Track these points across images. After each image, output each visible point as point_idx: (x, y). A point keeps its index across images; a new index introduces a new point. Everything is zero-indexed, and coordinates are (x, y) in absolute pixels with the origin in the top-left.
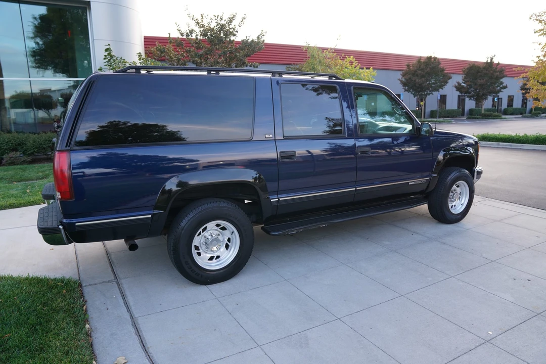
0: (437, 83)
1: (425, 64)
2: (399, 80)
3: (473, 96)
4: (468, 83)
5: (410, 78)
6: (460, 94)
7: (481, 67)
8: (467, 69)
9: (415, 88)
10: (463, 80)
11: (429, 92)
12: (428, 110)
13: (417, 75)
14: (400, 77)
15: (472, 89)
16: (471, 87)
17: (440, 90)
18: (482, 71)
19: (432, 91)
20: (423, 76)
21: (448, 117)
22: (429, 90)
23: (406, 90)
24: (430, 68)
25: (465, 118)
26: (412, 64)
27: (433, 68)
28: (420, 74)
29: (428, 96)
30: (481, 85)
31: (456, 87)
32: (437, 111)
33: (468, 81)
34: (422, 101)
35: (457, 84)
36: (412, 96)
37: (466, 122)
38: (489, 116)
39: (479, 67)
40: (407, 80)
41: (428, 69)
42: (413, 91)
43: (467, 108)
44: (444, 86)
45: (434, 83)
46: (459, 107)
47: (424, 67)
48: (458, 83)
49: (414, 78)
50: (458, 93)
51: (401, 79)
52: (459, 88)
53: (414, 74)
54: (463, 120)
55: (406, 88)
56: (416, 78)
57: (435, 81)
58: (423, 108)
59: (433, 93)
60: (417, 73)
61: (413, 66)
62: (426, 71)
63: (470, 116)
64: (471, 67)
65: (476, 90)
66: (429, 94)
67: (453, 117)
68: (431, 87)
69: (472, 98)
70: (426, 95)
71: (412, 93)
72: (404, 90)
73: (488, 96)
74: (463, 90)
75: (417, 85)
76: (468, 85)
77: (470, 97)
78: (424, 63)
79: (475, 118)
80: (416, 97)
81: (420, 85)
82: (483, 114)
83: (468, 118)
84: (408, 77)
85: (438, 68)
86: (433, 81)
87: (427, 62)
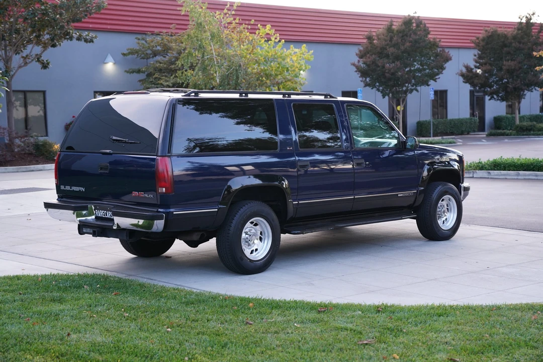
0: (425, 70)
1: (401, 35)
2: (354, 64)
3: (496, 92)
4: (484, 68)
5: (374, 62)
6: (472, 89)
7: (509, 35)
8: (483, 40)
9: (383, 80)
10: (476, 62)
11: (410, 87)
12: (412, 121)
13: (387, 56)
14: (356, 59)
15: (493, 79)
16: (491, 75)
17: (431, 82)
18: (511, 43)
19: (416, 85)
20: (397, 58)
21: (452, 134)
22: (410, 83)
23: (366, 85)
24: (410, 42)
25: (483, 135)
26: (378, 36)
27: (416, 41)
28: (392, 54)
29: (409, 96)
30: (510, 72)
31: (462, 75)
32: (429, 123)
33: (485, 64)
34: (398, 104)
35: (464, 70)
36: (379, 95)
37: (484, 142)
38: (530, 130)
39: (505, 36)
40: (368, 66)
41: (408, 44)
42: (380, 86)
43: (489, 116)
44: (438, 74)
45: (419, 70)
46: (472, 114)
47: (400, 41)
48: (467, 67)
49: (381, 61)
50: (468, 87)
51: (356, 63)
52: (468, 76)
53: (382, 53)
54: (480, 140)
55: (368, 79)
56: (386, 60)
57: (422, 65)
58: (401, 116)
59: (419, 88)
60: (385, 52)
61: (379, 39)
62: (402, 48)
63: (493, 131)
64: (489, 37)
65: (501, 79)
66: (411, 91)
67: (462, 133)
68: (414, 77)
69: (495, 96)
70: (406, 92)
71: (378, 90)
72: (362, 84)
73: (526, 92)
74: (476, 81)
75: (387, 75)
76: (484, 72)
77: (491, 95)
78: (399, 32)
79: (503, 134)
80: (387, 97)
81: (393, 74)
82: (517, 127)
83: (490, 135)
84: (370, 58)
85: (425, 41)
86: (417, 66)
87: (404, 31)
